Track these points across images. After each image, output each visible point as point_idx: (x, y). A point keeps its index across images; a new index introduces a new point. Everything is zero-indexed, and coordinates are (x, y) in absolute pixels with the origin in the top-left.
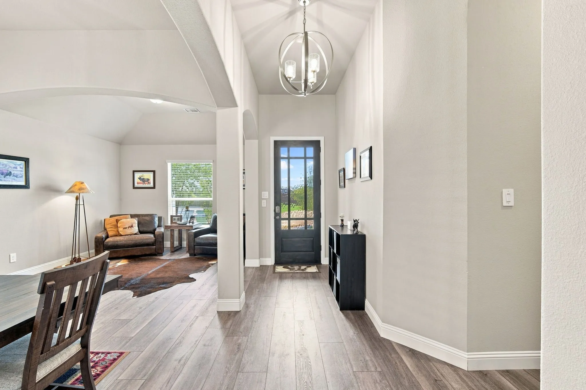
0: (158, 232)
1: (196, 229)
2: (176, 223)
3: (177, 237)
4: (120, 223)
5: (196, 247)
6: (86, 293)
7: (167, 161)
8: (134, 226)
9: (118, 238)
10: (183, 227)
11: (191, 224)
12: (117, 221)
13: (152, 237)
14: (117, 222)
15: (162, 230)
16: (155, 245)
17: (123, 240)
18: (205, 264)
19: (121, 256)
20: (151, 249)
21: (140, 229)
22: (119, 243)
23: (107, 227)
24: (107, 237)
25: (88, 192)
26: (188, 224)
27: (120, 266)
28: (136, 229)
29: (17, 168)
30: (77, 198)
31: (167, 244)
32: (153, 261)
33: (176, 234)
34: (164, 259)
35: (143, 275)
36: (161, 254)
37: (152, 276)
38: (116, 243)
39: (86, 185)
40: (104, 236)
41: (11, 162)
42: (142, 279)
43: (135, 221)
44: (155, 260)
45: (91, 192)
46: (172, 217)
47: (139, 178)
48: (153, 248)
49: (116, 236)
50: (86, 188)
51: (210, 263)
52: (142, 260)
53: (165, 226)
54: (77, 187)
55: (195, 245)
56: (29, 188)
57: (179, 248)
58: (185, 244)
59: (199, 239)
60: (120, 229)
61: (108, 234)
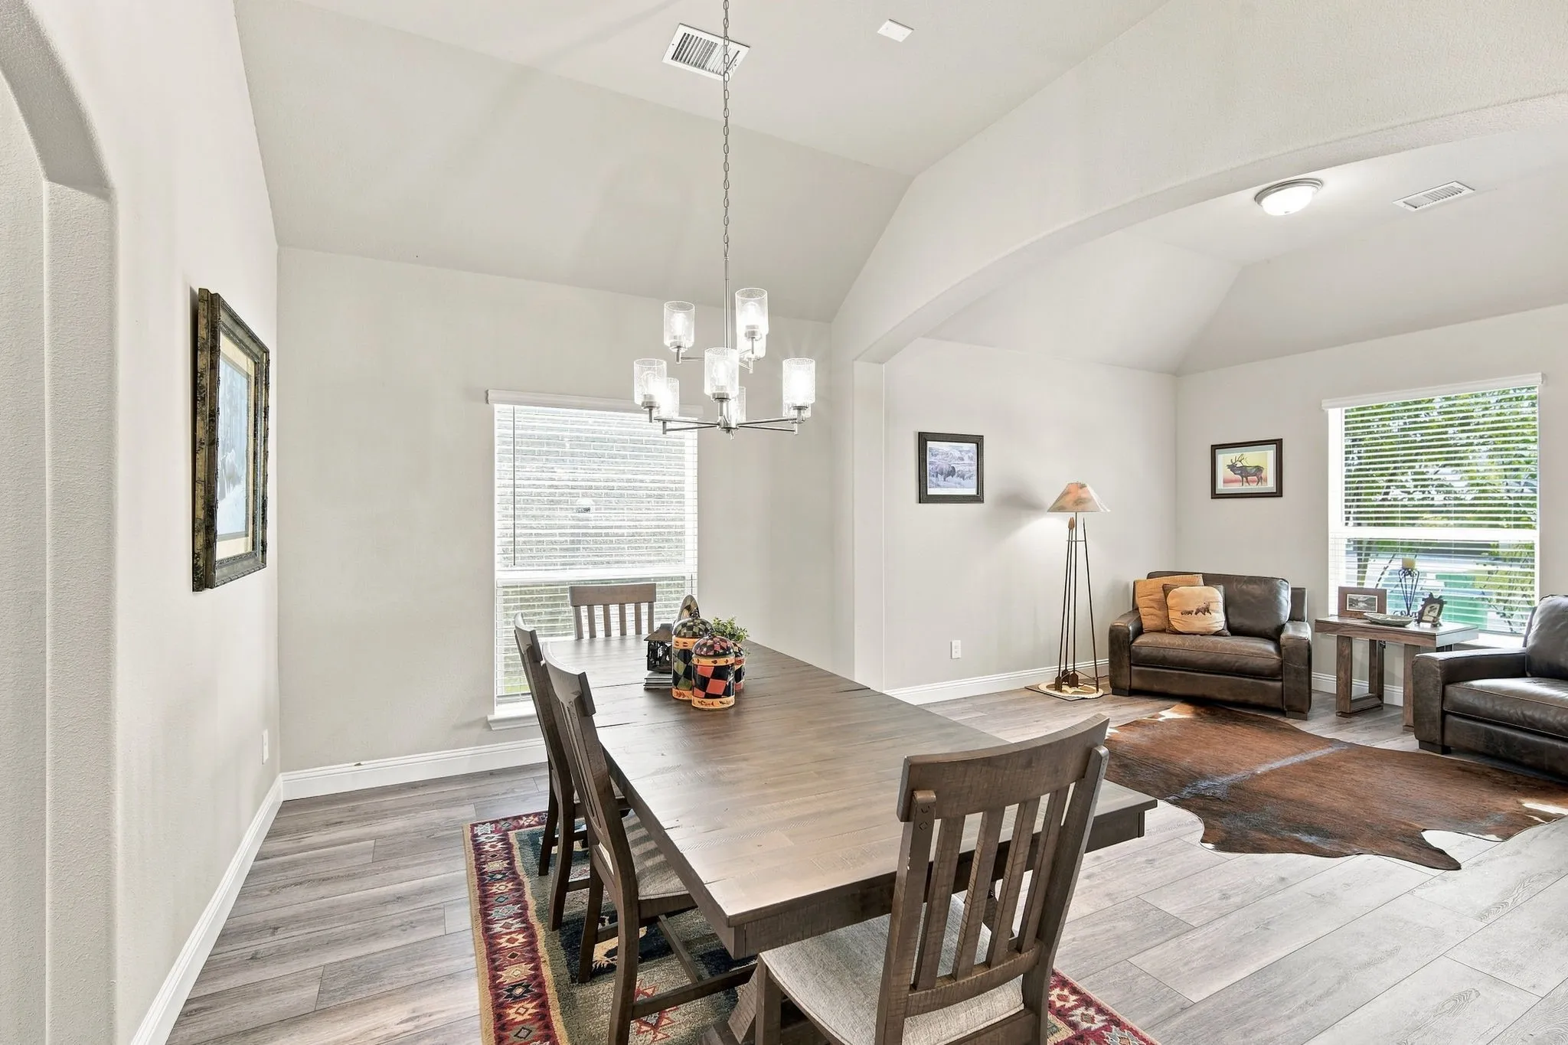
0: (1289, 638)
1: (1449, 648)
2: (1359, 615)
3: (1362, 665)
4: (1173, 598)
5: (1450, 719)
6: (1035, 839)
7: (1325, 403)
8: (1214, 611)
9: (1166, 639)
10: (1392, 635)
11: (1426, 627)
12: (1166, 590)
13: (1272, 653)
14: (1164, 591)
15: (1306, 632)
16: (1281, 680)
17: (1179, 645)
18: (1507, 804)
19: (1176, 691)
20: (1266, 689)
21: (1231, 621)
22: (1171, 653)
23: (1140, 602)
24: (1139, 631)
25: (1095, 510)
26: (1412, 627)
27: (1169, 720)
28: (1217, 619)
29: (963, 460)
30: (1072, 525)
31: (1325, 681)
32: (1271, 732)
33: (1360, 651)
34: (1311, 732)
35: (1239, 775)
36: (1302, 713)
37: (1269, 784)
38: (1162, 651)
39: (1091, 492)
40: (1131, 628)
41: (954, 447)
42: (1234, 787)
43: (1217, 595)
44: (1280, 729)
45: (1102, 510)
46: (1343, 592)
47: (1229, 466)
48: (1273, 689)
49: (1163, 631)
50: (1091, 499)
51: (1530, 804)
52: (1237, 719)
53: (1317, 621)
54: (1069, 498)
55: (1445, 709)
56: (983, 502)
57: (1372, 707)
58: (1396, 694)
59: (1472, 690)
60: (1174, 615)
61: (1142, 625)
